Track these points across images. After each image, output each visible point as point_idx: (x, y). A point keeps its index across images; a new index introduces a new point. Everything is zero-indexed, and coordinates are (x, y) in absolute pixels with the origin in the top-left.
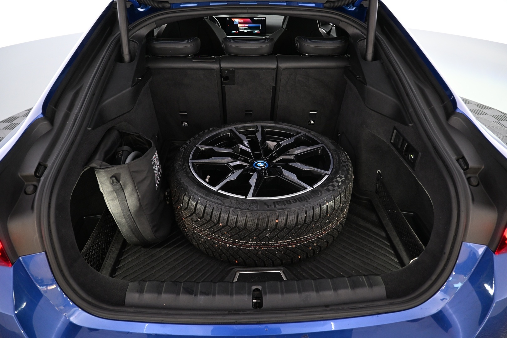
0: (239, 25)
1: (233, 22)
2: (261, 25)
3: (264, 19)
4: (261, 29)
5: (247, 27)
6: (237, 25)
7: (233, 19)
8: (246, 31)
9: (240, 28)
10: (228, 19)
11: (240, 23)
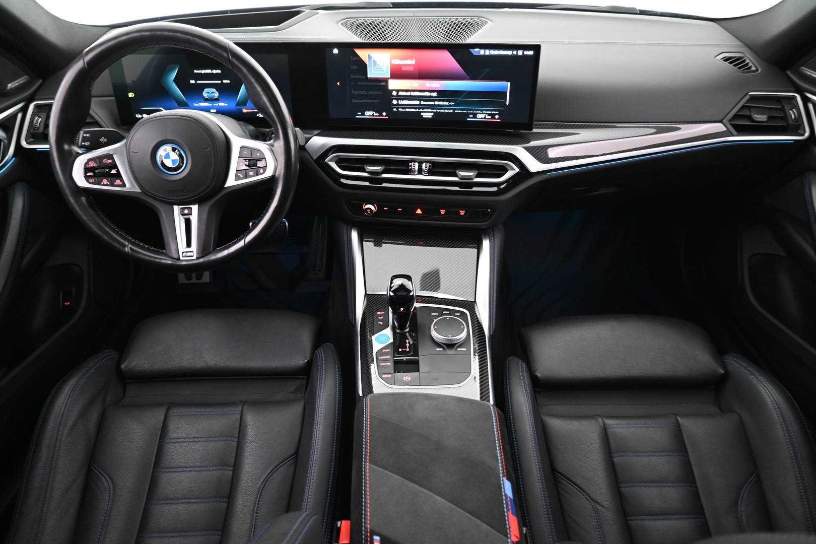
0: (394, 84)
1: (363, 66)
2: (509, 83)
3: (531, 53)
4: (507, 103)
5: (435, 94)
6: (386, 81)
7: (362, 54)
8: (427, 115)
9: (399, 98)
10: (336, 51)
11: (398, 74)
